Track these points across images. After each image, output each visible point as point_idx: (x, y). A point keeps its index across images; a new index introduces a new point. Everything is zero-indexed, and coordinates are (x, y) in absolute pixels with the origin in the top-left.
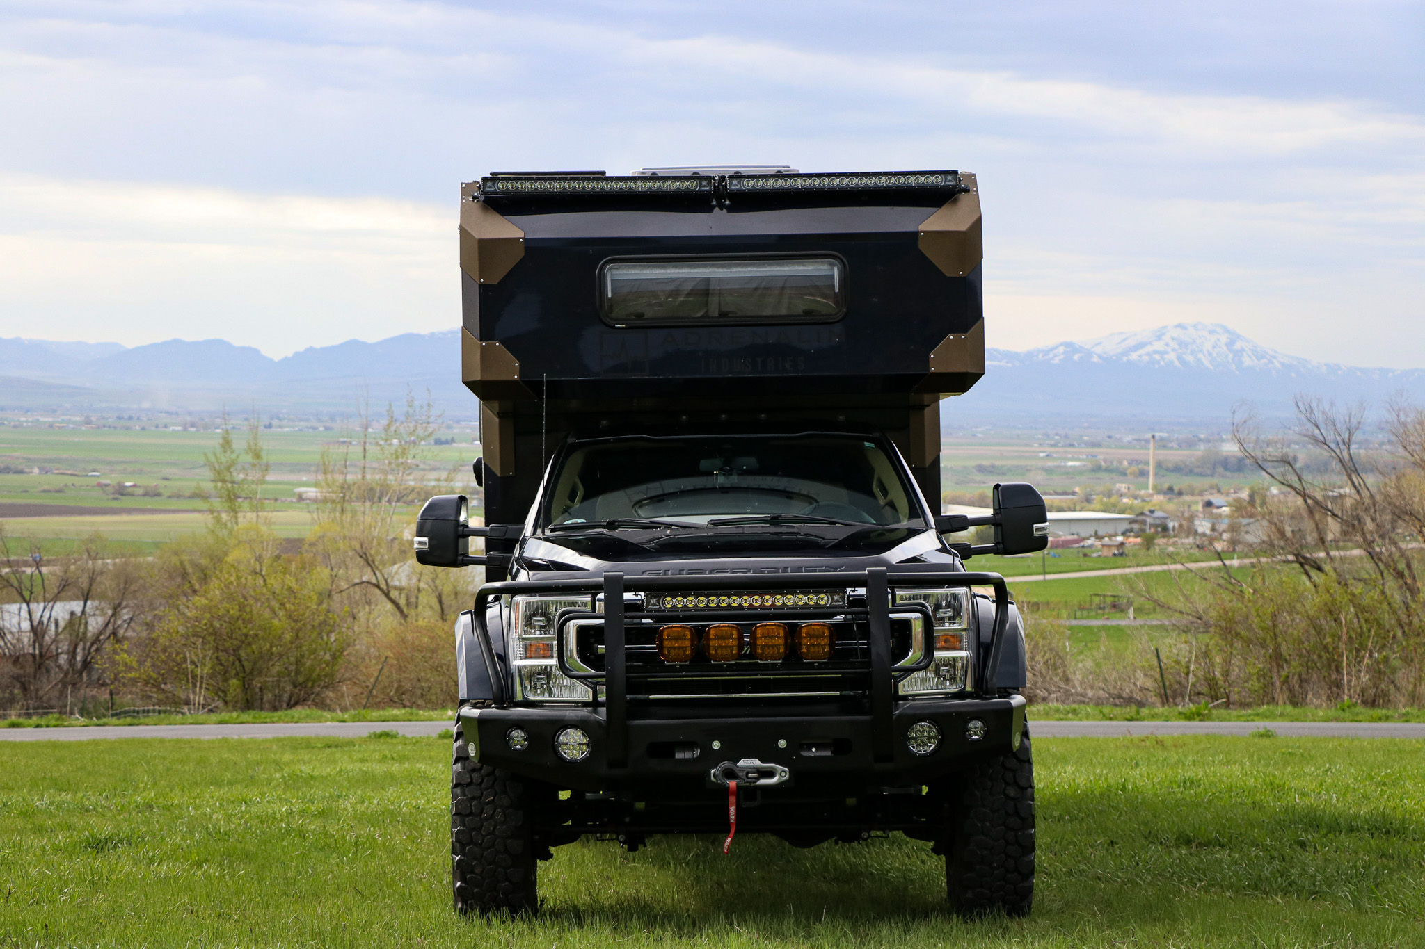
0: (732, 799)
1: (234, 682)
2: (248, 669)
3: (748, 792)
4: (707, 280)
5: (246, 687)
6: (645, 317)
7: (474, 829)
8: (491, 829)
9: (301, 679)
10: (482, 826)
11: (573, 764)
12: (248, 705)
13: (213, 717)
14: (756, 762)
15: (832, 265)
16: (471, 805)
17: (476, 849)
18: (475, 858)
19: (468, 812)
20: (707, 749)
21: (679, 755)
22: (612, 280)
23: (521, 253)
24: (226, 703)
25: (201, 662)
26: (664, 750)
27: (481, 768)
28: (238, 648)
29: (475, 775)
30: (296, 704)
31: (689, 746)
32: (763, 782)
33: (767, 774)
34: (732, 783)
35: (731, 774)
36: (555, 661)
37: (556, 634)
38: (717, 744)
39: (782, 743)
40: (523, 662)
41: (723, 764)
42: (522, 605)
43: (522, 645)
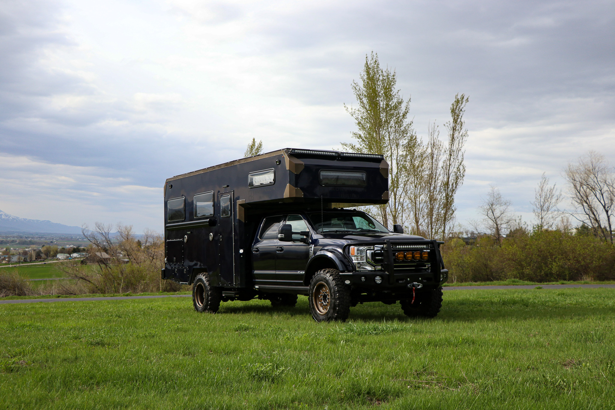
0: (414, 291)
3: (417, 290)
4: (338, 176)
6: (328, 184)
11: (379, 284)
14: (417, 283)
15: (363, 174)
20: (407, 280)
21: (400, 282)
22: (322, 175)
23: (303, 167)
26: (398, 280)
31: (402, 280)
32: (418, 287)
33: (419, 286)
34: (414, 288)
35: (414, 286)
36: (365, 261)
37: (365, 255)
38: (409, 279)
39: (420, 279)
40: (356, 262)
41: (412, 283)
42: (356, 248)
43: (356, 257)
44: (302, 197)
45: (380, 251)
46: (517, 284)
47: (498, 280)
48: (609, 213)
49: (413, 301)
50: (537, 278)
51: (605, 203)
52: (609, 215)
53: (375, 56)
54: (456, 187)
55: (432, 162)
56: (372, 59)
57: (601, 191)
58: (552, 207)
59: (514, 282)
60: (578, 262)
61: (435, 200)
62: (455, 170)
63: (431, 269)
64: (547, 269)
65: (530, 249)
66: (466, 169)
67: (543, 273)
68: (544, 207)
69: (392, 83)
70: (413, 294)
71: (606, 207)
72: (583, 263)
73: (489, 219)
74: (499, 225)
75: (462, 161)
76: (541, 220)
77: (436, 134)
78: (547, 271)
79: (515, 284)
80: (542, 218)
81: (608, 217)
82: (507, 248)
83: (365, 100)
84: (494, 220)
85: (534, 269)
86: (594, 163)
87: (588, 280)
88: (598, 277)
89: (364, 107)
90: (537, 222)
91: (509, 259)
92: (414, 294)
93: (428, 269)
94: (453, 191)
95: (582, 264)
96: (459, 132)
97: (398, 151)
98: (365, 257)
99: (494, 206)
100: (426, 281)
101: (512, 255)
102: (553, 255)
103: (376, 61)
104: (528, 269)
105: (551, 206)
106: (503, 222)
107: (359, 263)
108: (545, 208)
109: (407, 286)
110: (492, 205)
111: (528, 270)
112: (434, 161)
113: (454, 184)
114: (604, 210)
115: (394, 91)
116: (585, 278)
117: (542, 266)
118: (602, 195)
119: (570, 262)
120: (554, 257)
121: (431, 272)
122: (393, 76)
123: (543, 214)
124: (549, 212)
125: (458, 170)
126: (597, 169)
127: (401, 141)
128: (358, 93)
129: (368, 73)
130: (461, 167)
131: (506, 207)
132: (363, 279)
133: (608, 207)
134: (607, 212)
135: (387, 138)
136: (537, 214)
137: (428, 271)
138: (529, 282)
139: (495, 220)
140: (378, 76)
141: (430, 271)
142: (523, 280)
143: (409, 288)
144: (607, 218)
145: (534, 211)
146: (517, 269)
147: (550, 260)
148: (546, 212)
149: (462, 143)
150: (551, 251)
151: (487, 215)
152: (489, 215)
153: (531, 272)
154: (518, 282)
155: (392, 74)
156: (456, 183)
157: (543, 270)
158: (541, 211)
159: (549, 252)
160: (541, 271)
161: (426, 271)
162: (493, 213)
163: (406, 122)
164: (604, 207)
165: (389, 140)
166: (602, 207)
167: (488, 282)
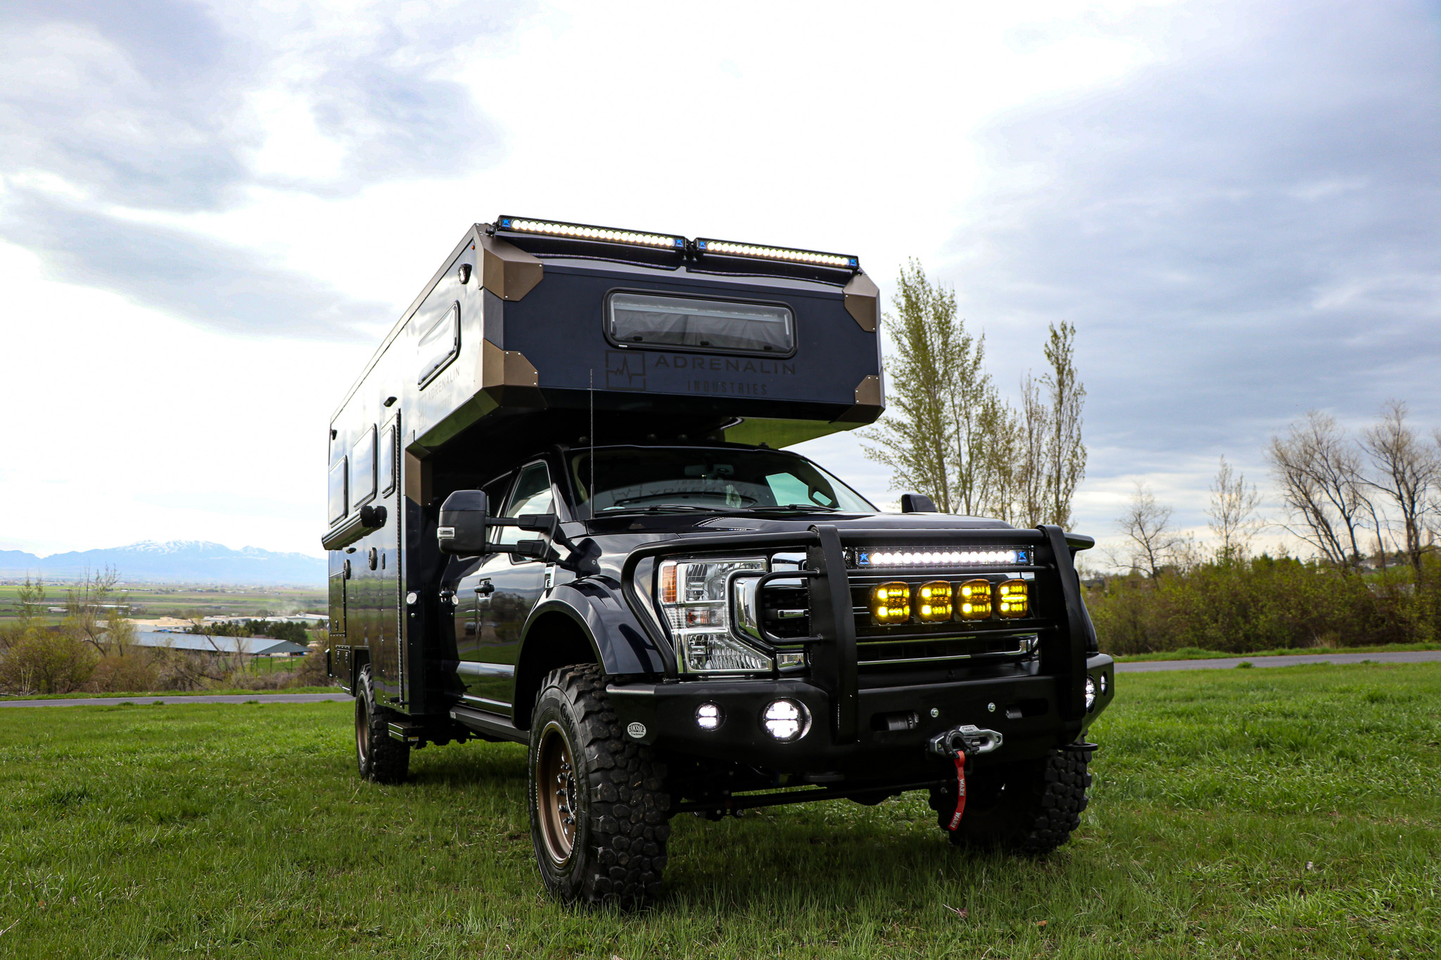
0: (961, 771)
1: (43, 681)
2: (50, 674)
3: (976, 760)
4: (686, 317)
5: (49, 682)
6: (643, 340)
7: (623, 817)
8: (641, 816)
9: (74, 679)
10: (630, 814)
11: (782, 742)
12: (49, 691)
13: (34, 697)
14: (973, 729)
15: (781, 315)
16: (618, 792)
17: (625, 839)
18: (622, 850)
19: (615, 799)
20: (925, 716)
21: (893, 726)
22: (615, 310)
23: (539, 277)
24: (39, 690)
25: (28, 672)
26: (880, 721)
27: (624, 750)
28: (46, 665)
29: (618, 757)
30: (72, 690)
31: (903, 715)
32: (982, 749)
33: (984, 741)
34: (961, 754)
35: (958, 742)
36: (726, 629)
37: (726, 600)
38: (935, 712)
39: (992, 706)
40: (685, 632)
41: (952, 733)
42: (683, 568)
43: (683, 612)
44: (533, 388)
45: (797, 581)
46: (1198, 656)
47: (1158, 649)
48: (1353, 521)
49: (958, 815)
50: (1231, 644)
51: (1343, 504)
52: (1352, 526)
53: (916, 262)
54: (1073, 486)
55: (1031, 444)
56: (912, 269)
57: (1335, 482)
58: (1243, 517)
59: (1189, 653)
60: (1305, 612)
61: (1038, 509)
62: (1069, 456)
63: (1042, 659)
64: (1248, 627)
65: (1215, 591)
66: (1087, 451)
67: (1241, 635)
68: (1230, 517)
69: (951, 310)
70: (958, 782)
71: (1347, 511)
72: (1315, 614)
73: (1137, 541)
74: (1153, 552)
75: (1079, 440)
76: (1225, 539)
77: (1034, 393)
78: (1249, 631)
79: (1194, 656)
80: (1227, 537)
81: (1351, 530)
82: (1173, 591)
83: (906, 341)
84: (1144, 542)
85: (1224, 628)
86: (1319, 433)
87: (1327, 646)
88: (1342, 639)
89: (906, 353)
90: (1219, 544)
91: (1177, 612)
92: (962, 781)
93: (1028, 656)
94: (1068, 492)
95: (1313, 616)
96: (1070, 389)
97: (969, 426)
98: (726, 608)
99: (1142, 518)
100: (1018, 715)
101: (1183, 603)
102: (1259, 601)
103: (918, 272)
104: (1213, 628)
105: (1241, 514)
106: (1159, 545)
107: (702, 640)
108: (1231, 519)
109: (929, 745)
110: (1140, 515)
111: (1213, 630)
112: (1033, 440)
113: (1070, 480)
114: (1343, 516)
115: (955, 322)
116: (1319, 642)
117: (1238, 623)
118: (1338, 490)
119: (1290, 613)
120: (1260, 604)
121: (1042, 671)
122: (951, 297)
123: (1228, 529)
124: (1240, 525)
125: (1074, 456)
126: (1325, 444)
127: (974, 410)
128: (894, 330)
129: (908, 297)
130: (1079, 451)
131: (1164, 518)
132: (708, 717)
133: (1350, 511)
134: (1348, 519)
135: (948, 404)
136: (1217, 530)
137: (1029, 665)
138: (1218, 652)
139: (1147, 542)
140: (925, 296)
141: (1036, 665)
142: (1208, 649)
143: (936, 756)
144: (1348, 532)
145: (1211, 525)
146: (1194, 629)
147: (1253, 610)
148: (1234, 525)
149: (1077, 406)
150: (1254, 593)
151: (1132, 535)
152: (1134, 533)
153: (1220, 634)
154: (1198, 653)
155: (949, 295)
156: (1073, 478)
157: (1241, 629)
158: (1224, 523)
159: (1250, 597)
160: (1237, 632)
161: (1019, 667)
162: (1142, 529)
163: (978, 376)
164: (1343, 511)
165: (954, 407)
166: (1340, 512)
167: (1142, 655)
